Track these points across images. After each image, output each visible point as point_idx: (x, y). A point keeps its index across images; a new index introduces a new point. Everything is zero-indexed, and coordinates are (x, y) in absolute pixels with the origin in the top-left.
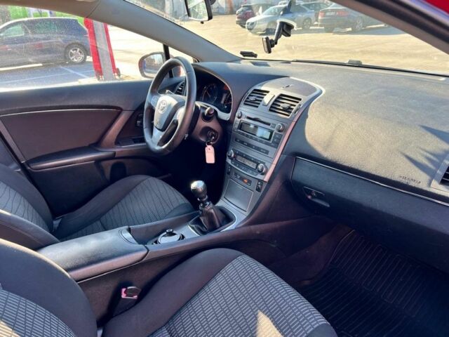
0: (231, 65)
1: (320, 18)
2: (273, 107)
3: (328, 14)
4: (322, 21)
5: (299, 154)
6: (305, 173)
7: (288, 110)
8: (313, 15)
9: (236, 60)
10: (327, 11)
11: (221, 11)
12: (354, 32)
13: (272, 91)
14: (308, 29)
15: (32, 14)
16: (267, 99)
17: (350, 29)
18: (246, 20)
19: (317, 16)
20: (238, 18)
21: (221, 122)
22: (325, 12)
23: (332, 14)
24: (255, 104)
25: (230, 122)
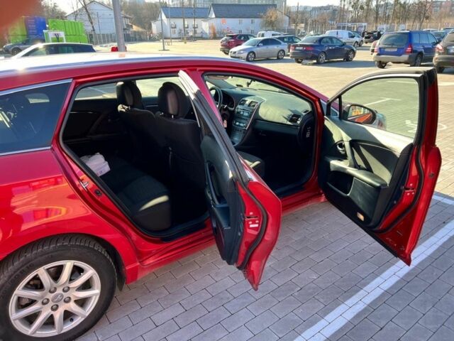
0: (233, 90)
1: (291, 51)
2: (249, 105)
3: (297, 48)
4: (293, 54)
5: (257, 119)
6: (259, 125)
7: (254, 106)
8: (287, 47)
9: (234, 88)
10: (297, 46)
11: (204, 36)
12: (318, 64)
13: (248, 100)
14: (282, 59)
15: (50, 39)
16: (247, 103)
17: (315, 61)
18: (230, 49)
19: (289, 48)
20: (222, 46)
21: (230, 111)
22: (295, 46)
23: (301, 48)
24: (243, 104)
25: (234, 111)
